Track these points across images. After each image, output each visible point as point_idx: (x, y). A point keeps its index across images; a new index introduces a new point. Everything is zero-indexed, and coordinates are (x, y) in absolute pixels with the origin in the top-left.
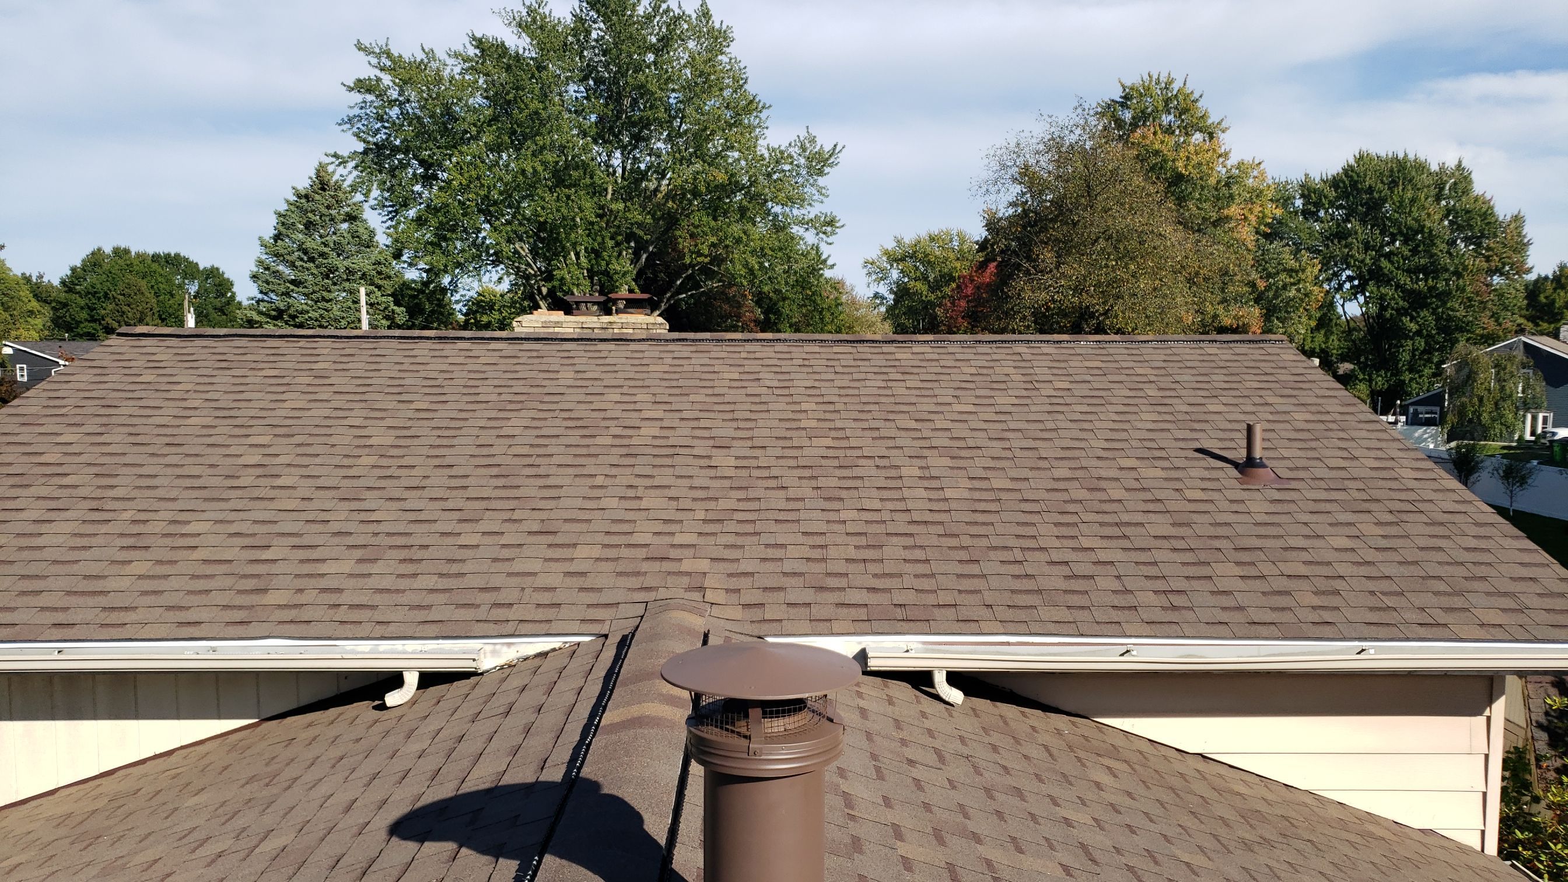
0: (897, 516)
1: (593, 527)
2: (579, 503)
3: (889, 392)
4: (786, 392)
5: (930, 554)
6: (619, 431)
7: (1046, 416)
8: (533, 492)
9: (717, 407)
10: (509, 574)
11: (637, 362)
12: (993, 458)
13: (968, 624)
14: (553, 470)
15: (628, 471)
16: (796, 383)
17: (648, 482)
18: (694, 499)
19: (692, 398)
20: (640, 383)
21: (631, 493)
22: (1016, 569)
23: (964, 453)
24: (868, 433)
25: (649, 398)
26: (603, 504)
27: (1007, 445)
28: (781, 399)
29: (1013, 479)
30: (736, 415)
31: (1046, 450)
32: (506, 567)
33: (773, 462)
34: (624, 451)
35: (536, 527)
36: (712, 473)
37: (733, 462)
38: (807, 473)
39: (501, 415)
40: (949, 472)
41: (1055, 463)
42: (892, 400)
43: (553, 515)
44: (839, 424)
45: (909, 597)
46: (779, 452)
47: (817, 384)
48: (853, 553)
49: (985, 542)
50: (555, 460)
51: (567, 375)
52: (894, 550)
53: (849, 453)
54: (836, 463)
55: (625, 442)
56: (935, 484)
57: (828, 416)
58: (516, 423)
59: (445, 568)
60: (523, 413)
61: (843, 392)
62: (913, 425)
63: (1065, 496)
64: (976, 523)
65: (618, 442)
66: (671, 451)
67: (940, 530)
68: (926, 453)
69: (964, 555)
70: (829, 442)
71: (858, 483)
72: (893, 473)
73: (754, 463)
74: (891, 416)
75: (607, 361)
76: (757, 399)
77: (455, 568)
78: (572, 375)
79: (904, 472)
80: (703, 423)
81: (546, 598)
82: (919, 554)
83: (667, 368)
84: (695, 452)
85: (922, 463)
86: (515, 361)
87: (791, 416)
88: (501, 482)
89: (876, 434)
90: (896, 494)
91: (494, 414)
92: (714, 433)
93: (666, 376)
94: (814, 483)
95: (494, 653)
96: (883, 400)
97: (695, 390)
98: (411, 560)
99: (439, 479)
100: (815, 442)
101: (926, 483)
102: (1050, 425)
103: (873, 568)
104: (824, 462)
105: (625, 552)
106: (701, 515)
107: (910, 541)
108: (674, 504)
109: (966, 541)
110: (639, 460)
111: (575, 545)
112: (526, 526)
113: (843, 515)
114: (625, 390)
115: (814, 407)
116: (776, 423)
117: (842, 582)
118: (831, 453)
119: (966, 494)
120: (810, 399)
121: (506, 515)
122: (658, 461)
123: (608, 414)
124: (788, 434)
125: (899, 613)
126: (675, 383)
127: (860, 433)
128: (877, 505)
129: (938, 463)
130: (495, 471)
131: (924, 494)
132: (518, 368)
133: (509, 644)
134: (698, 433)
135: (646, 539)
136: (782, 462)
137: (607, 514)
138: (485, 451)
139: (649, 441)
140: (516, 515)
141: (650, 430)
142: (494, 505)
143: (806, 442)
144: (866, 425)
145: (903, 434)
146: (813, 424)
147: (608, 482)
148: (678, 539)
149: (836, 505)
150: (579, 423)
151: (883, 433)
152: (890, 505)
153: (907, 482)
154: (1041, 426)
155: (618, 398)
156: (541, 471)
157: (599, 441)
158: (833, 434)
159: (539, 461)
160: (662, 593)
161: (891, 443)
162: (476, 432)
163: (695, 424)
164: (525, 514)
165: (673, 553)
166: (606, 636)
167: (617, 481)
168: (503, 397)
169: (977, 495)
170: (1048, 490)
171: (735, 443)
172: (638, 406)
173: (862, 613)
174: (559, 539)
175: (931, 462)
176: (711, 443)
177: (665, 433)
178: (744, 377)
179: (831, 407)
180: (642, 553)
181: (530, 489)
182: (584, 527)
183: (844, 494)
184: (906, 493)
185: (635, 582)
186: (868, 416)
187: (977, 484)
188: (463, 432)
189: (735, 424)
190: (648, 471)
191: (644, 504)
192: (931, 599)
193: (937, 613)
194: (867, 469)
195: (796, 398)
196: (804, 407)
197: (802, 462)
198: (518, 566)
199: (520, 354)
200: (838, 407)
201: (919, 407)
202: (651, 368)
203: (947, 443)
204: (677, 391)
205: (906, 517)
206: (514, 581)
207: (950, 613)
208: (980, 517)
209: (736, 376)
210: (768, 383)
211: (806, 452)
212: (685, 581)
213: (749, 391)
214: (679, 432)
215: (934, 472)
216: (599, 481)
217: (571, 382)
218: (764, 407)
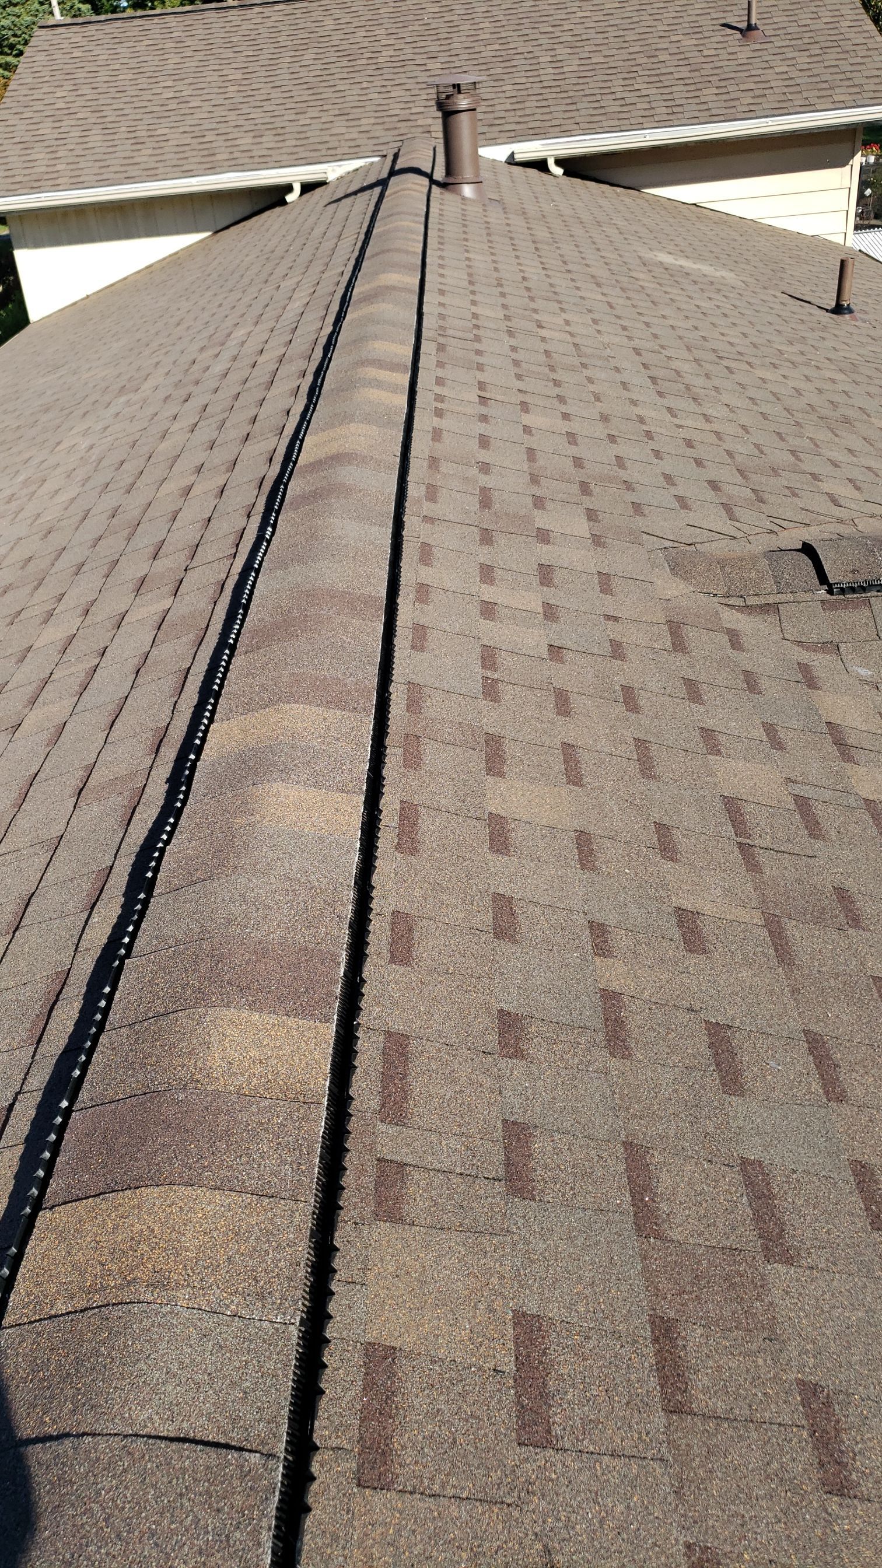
0: (535, 85)
1: (367, 109)
2: (357, 98)
3: (537, 9)
4: (470, 17)
5: (550, 102)
6: (369, 55)
7: (636, 14)
8: (330, 95)
9: (427, 33)
10: (331, 135)
11: (371, 8)
12: (595, 45)
13: (567, 133)
14: (337, 82)
15: (380, 78)
16: (477, 10)
17: (393, 83)
18: (420, 89)
19: (411, 28)
20: (376, 22)
21: (384, 90)
22: (596, 105)
23: (578, 44)
24: (521, 39)
25: (383, 32)
26: (370, 96)
27: (606, 35)
28: (467, 22)
29: (605, 56)
30: (440, 36)
31: (630, 36)
32: (328, 132)
33: (463, 63)
34: (374, 67)
35: (337, 112)
36: (428, 73)
37: (439, 66)
38: (484, 67)
39: (298, 53)
40: (568, 57)
41: (632, 44)
42: (538, 14)
43: (345, 105)
44: (504, 35)
45: (537, 124)
46: (467, 57)
47: (490, 9)
48: (509, 107)
49: (582, 93)
50: (337, 76)
51: (329, 21)
52: (531, 103)
53: (510, 52)
54: (501, 59)
55: (374, 61)
56: (559, 64)
57: (497, 30)
58: (308, 57)
59: (298, 136)
60: (310, 51)
61: (507, 12)
62: (550, 29)
63: (633, 63)
64: (578, 84)
65: (370, 61)
66: (402, 64)
67: (558, 90)
68: (556, 46)
69: (569, 101)
70: (497, 47)
71: (514, 69)
72: (535, 61)
73: (452, 65)
74: (537, 25)
75: (352, 9)
76: (451, 24)
77: (302, 136)
78: (332, 22)
79: (541, 60)
80: (419, 44)
81: (352, 144)
82: (544, 103)
83: (392, 10)
84: (417, 62)
85: (552, 53)
86: (294, 17)
87: (473, 33)
88: (311, 92)
89: (526, 38)
90: (535, 73)
91: (293, 53)
92: (427, 49)
93: (392, 15)
94: (488, 73)
95: (333, 170)
96: (533, 14)
97: (411, 23)
98: (279, 135)
99: (276, 94)
100: (489, 48)
101: (553, 65)
102: (636, 19)
103: (519, 113)
104: (494, 60)
105: (386, 119)
106: (425, 97)
107: (540, 97)
108: (408, 93)
109: (571, 94)
110: (385, 71)
111: (359, 119)
112: (332, 112)
113: (504, 88)
114: (368, 28)
115: (488, 25)
116: (464, 39)
117: (502, 121)
118: (498, 53)
119: (576, 68)
120: (486, 20)
121: (320, 108)
122: (396, 70)
123: (361, 45)
124: (472, 45)
125: (531, 132)
126: (398, 20)
127: (517, 39)
128: (524, 80)
129: (562, 52)
130: (305, 86)
131: (551, 71)
132: (297, 21)
133: (340, 166)
134: (417, 50)
135: (397, 112)
136: (468, 63)
137: (373, 102)
138: (295, 75)
139: (389, 59)
140: (325, 108)
141: (388, 52)
142: (311, 104)
143: (483, 49)
144: (521, 33)
145: (543, 36)
146: (488, 36)
147: (370, 85)
148: (414, 110)
149: (501, 83)
150: (345, 53)
151: (531, 37)
152: (531, 80)
153: (542, 66)
154: (629, 21)
155: (364, 34)
156: (331, 83)
157: (359, 62)
158: (500, 41)
159: (328, 78)
160: (409, 136)
161: (534, 43)
162: (287, 65)
163: (414, 45)
164: (330, 107)
165: (412, 117)
166: (385, 156)
167: (374, 84)
168: (295, 42)
169: (582, 68)
170: (624, 61)
171: (440, 54)
172: (378, 38)
173: (512, 134)
174: (350, 117)
175: (558, 52)
176: (425, 56)
177: (398, 53)
178: (442, 10)
179: (498, 24)
180: (396, 119)
181: (328, 93)
182: (362, 110)
183: (505, 77)
184: (541, 72)
185: (396, 132)
186: (522, 27)
187: (583, 62)
188: (279, 66)
189: (439, 43)
190: (391, 76)
191: (392, 94)
192: (549, 124)
193: (551, 130)
194: (519, 61)
195: (477, 21)
196: (481, 26)
197: (481, 61)
198: (333, 131)
199: (295, 12)
200: (503, 23)
201: (555, 17)
202: (381, 11)
203: (570, 39)
204: (400, 25)
205: (540, 85)
206: (334, 138)
207: (557, 129)
208: (581, 81)
209: (437, 10)
210: (458, 12)
211: (483, 54)
212: (420, 130)
213: (447, 19)
214: (405, 51)
215: (559, 58)
216: (365, 85)
217: (333, 27)
218: (456, 29)
